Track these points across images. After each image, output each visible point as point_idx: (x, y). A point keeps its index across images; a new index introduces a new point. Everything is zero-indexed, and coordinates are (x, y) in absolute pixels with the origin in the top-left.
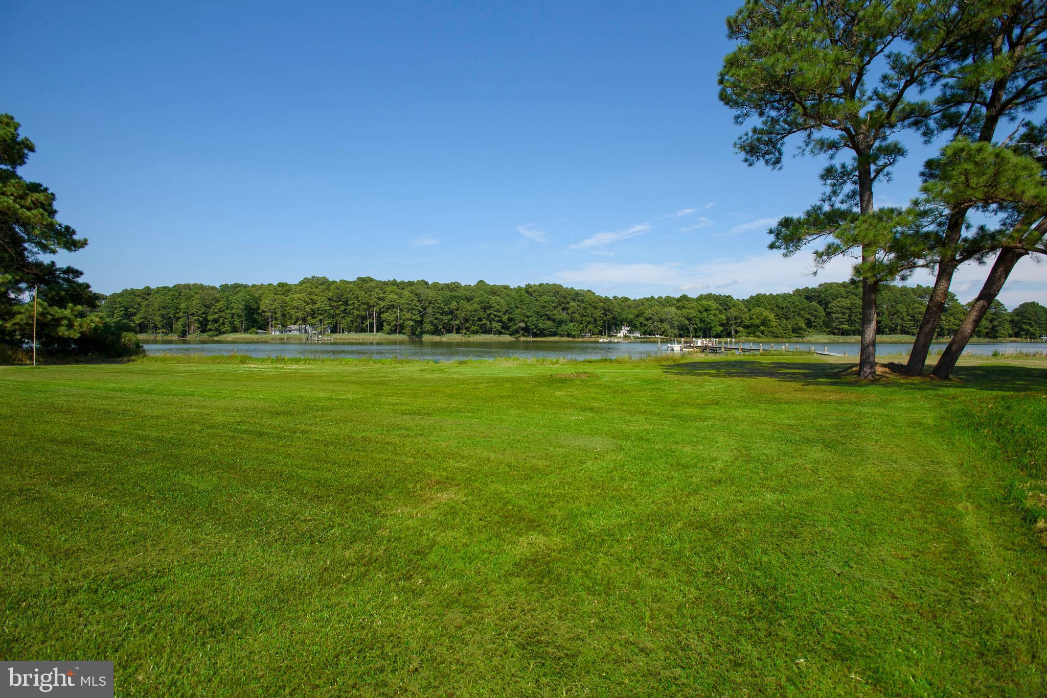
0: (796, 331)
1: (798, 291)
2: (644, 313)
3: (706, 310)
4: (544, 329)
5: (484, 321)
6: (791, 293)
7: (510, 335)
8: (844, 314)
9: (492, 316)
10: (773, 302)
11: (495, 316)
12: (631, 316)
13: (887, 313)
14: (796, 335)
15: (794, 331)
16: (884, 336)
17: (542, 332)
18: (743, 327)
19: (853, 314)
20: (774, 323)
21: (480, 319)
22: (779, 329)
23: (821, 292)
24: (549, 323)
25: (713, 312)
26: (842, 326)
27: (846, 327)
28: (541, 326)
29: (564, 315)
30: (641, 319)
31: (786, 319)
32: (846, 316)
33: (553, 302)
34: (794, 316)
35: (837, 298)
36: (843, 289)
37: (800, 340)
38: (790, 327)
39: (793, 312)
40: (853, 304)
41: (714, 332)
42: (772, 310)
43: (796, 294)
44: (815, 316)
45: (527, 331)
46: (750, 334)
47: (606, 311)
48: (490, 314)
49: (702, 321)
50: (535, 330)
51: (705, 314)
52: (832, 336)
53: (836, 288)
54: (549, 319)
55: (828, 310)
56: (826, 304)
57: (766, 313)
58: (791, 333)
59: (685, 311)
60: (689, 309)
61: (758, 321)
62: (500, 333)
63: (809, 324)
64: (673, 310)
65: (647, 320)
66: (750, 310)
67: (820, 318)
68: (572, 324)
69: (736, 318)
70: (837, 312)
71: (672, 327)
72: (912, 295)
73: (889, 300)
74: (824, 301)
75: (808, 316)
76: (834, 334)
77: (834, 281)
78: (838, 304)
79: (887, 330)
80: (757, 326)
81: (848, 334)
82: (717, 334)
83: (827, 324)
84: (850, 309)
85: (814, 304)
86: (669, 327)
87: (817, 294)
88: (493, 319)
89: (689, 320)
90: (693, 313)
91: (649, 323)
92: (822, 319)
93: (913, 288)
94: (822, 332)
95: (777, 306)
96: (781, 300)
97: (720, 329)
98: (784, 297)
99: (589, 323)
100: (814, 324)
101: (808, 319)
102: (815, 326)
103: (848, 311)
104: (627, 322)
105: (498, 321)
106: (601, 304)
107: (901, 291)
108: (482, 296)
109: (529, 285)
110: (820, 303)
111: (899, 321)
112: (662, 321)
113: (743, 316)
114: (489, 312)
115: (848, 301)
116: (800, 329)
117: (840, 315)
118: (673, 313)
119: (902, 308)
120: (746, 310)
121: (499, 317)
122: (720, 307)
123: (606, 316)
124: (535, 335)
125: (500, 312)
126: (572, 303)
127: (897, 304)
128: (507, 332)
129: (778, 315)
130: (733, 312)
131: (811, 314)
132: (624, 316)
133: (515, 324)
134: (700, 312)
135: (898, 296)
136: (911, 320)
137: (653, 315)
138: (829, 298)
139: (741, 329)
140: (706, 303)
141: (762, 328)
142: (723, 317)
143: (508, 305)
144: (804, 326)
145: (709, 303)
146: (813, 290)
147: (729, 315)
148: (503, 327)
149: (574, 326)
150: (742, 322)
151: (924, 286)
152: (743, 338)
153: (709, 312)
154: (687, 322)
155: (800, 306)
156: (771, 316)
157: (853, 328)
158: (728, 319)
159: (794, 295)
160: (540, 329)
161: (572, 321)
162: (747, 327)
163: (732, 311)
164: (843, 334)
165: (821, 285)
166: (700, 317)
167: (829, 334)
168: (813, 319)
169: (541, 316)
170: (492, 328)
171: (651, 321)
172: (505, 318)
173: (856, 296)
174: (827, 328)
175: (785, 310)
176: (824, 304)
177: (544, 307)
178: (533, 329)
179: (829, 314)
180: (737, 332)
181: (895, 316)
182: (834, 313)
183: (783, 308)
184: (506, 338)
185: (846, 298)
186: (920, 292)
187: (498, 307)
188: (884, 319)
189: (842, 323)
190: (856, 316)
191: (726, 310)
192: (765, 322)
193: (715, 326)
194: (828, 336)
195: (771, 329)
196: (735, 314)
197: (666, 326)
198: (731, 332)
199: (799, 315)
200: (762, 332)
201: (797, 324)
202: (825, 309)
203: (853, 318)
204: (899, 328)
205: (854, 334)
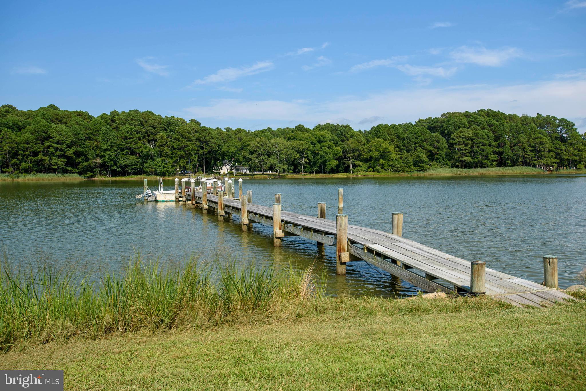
0: (418, 164)
1: (421, 121)
2: (248, 145)
3: (320, 142)
4: (126, 166)
5: (40, 156)
6: (414, 123)
7: (80, 174)
8: (466, 145)
9: (51, 150)
10: (393, 132)
11: (57, 149)
12: (232, 149)
13: (509, 143)
14: (417, 168)
15: (416, 164)
16: (507, 168)
17: (123, 169)
18: (362, 161)
19: (475, 145)
20: (394, 156)
21: (36, 154)
22: (399, 163)
23: (444, 122)
24: (133, 158)
25: (327, 144)
26: (465, 158)
27: (468, 159)
28: (122, 161)
29: (150, 148)
30: (245, 153)
31: (408, 151)
32: (469, 148)
33: (138, 132)
34: (415, 148)
35: (459, 128)
36: (465, 118)
37: (422, 174)
38: (411, 159)
39: (415, 143)
40: (476, 134)
41: (328, 168)
42: (392, 141)
43: (419, 124)
44: (438, 148)
45: (104, 168)
46: (369, 168)
47: (203, 143)
48: (49, 147)
49: (315, 154)
50: (115, 167)
51: (318, 146)
52: (455, 170)
53: (458, 118)
54: (133, 153)
55: (451, 141)
56: (449, 135)
57: (386, 144)
58: (412, 167)
59: (295, 143)
60: (301, 140)
61: (377, 154)
62: (66, 172)
63: (432, 156)
64: (282, 141)
65: (252, 153)
66: (368, 141)
67: (442, 150)
68: (160, 159)
69: (353, 151)
70: (459, 143)
71: (281, 161)
72: (532, 124)
73: (511, 130)
74: (446, 132)
75: (430, 148)
76: (457, 167)
77: (457, 111)
78: (461, 134)
79: (509, 162)
80: (377, 160)
81: (471, 167)
82: (332, 169)
83: (449, 156)
84: (472, 140)
85: (437, 134)
86: (276, 161)
87: (439, 124)
88: (53, 154)
89: (300, 152)
90: (305, 145)
91: (253, 157)
92: (445, 151)
93: (533, 118)
94: (444, 165)
95: (398, 137)
96: (401, 130)
97: (335, 163)
98: (407, 127)
99: (181, 157)
100: (436, 156)
101: (430, 151)
102: (438, 159)
103: (470, 142)
104: (228, 156)
105: (59, 157)
106: (196, 135)
107: (522, 121)
108: (38, 122)
109: (115, 111)
110: (442, 134)
111: (521, 152)
112: (269, 154)
113: (361, 148)
114: (47, 144)
115: (471, 131)
116: (422, 162)
117: (462, 147)
118: (281, 145)
119: (523, 138)
120: (364, 141)
121: (62, 150)
122: (336, 138)
123: (202, 148)
124: (114, 173)
125: (62, 144)
126: (163, 134)
127: (519, 134)
128: (75, 170)
129: (398, 147)
130: (350, 144)
131: (434, 146)
132: (224, 149)
133: (87, 160)
134: (312, 143)
135: (520, 126)
136: (531, 151)
137: (258, 147)
138: (451, 128)
139: (360, 163)
140: (320, 133)
141: (382, 161)
142: (339, 149)
143: (75, 135)
144: (426, 159)
145: (323, 133)
146: (436, 120)
147: (346, 147)
148: (68, 164)
149: (163, 161)
150: (360, 155)
151: (544, 115)
152: (362, 173)
153: (323, 144)
154: (297, 156)
155: (422, 137)
156: (391, 148)
157: (476, 160)
158: (344, 152)
159: (417, 125)
160: (121, 166)
161: (160, 155)
162: (366, 161)
163: (349, 142)
164: (465, 167)
165: (443, 115)
166: (313, 149)
167: (452, 167)
168: (435, 151)
169: (122, 150)
170: (51, 164)
171: (255, 155)
172: (70, 152)
173: (478, 126)
174: (450, 160)
175: (406, 142)
176: (446, 134)
177: (126, 138)
178: (112, 166)
179: (451, 145)
180: (355, 166)
181: (516, 147)
182: (456, 144)
183: (404, 139)
184: (75, 178)
185: (468, 128)
186: (540, 121)
187: (59, 137)
188: (506, 150)
189: (464, 155)
190: (478, 147)
191: (343, 141)
192: (384, 155)
193: (330, 160)
194: (451, 169)
195: (391, 163)
196: (352, 146)
197: (273, 160)
198: (348, 166)
199: (421, 146)
200: (382, 166)
201: (418, 157)
202: (447, 141)
203: (476, 149)
204: (521, 159)
205: (477, 167)
